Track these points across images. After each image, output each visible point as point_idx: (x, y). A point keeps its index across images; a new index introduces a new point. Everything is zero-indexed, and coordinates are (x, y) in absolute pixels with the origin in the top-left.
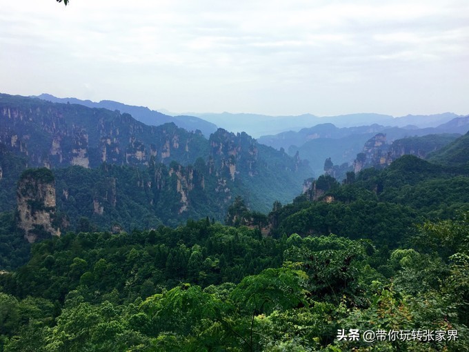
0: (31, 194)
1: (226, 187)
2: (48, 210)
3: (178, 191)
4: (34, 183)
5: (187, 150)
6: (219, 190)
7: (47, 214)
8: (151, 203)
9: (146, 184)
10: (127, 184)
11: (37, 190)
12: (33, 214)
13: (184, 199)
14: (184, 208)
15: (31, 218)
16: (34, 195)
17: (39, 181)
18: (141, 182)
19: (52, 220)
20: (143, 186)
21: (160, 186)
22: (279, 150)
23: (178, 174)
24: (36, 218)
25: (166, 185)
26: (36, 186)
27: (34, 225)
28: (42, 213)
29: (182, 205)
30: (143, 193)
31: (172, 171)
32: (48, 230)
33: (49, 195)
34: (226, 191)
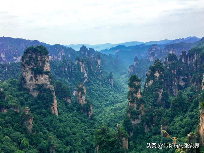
0: (33, 64)
1: (100, 69)
2: (47, 73)
3: (82, 71)
4: (34, 56)
5: (69, 56)
6: (97, 71)
7: (47, 76)
8: (68, 79)
9: (64, 69)
10: (55, 69)
11: (37, 61)
12: (35, 77)
13: (86, 75)
14: (86, 80)
15: (34, 80)
16: (35, 64)
17: (39, 54)
18: (62, 68)
19: (51, 79)
20: (63, 70)
21: (71, 70)
23: (80, 63)
24: (37, 80)
25: (74, 69)
26: (37, 57)
27: (36, 85)
28: (42, 76)
29: (85, 78)
30: (64, 74)
31: (77, 62)
32: (47, 87)
33: (47, 63)
34: (100, 72)
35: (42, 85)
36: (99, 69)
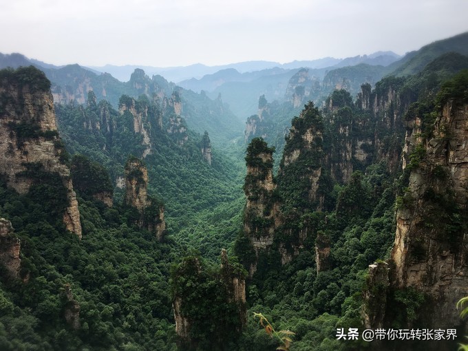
0: (13, 113)
1: (181, 126)
2: (50, 136)
3: (136, 129)
4: (15, 94)
6: (173, 131)
7: (49, 144)
8: (104, 149)
9: (94, 126)
10: (70, 127)
11: (23, 105)
12: (20, 146)
13: (147, 140)
14: (148, 152)
15: (18, 153)
16: (19, 113)
17: (25, 89)
18: (88, 123)
19: (59, 151)
20: (90, 128)
21: (111, 127)
22: (199, 93)
23: (133, 111)
24: (26, 153)
25: (119, 126)
26: (21, 97)
27: (23, 164)
29: (145, 147)
30: (93, 136)
31: (124, 108)
34: (181, 131)
35: (39, 165)
36: (178, 125)
